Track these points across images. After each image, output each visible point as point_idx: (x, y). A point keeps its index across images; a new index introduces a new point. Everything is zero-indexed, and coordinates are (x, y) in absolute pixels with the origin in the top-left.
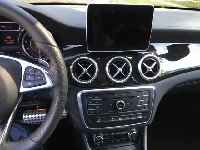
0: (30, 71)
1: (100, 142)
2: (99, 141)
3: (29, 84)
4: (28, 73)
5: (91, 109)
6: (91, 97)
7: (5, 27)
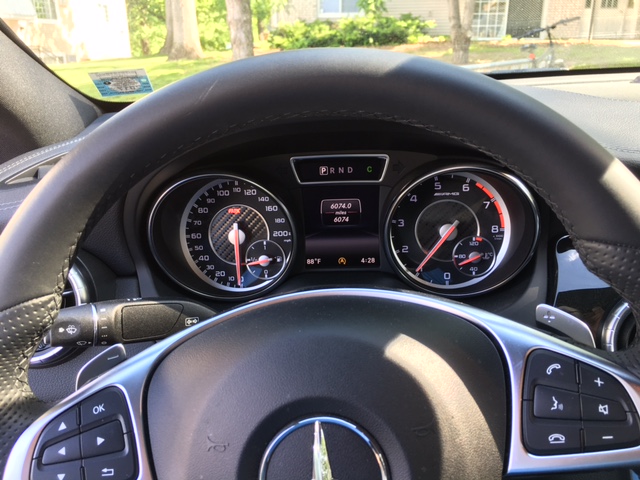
0: (549, 371)
3: (557, 438)
7: (332, 170)
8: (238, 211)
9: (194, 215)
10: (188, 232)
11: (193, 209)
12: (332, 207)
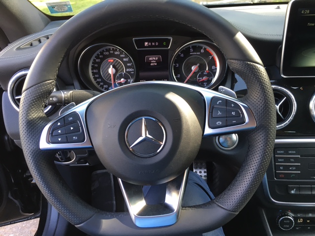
1: (288, 226)
2: (287, 224)
3: (219, 123)
4: (215, 106)
5: (281, 170)
6: (282, 152)
7: (150, 44)
8: (112, 61)
9: (94, 62)
10: (92, 69)
11: (94, 60)
12: (150, 59)
